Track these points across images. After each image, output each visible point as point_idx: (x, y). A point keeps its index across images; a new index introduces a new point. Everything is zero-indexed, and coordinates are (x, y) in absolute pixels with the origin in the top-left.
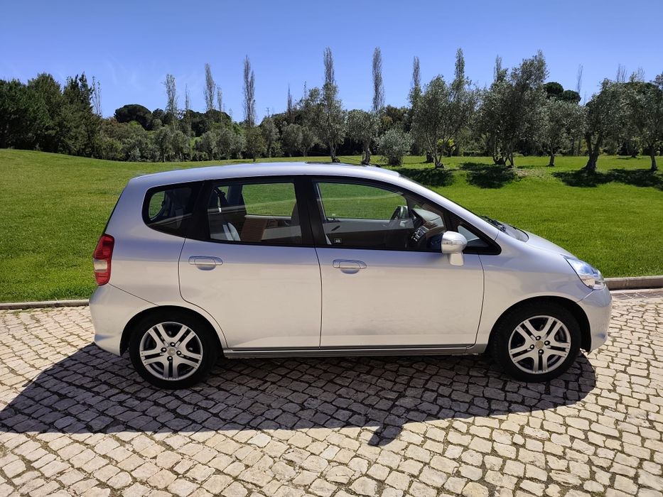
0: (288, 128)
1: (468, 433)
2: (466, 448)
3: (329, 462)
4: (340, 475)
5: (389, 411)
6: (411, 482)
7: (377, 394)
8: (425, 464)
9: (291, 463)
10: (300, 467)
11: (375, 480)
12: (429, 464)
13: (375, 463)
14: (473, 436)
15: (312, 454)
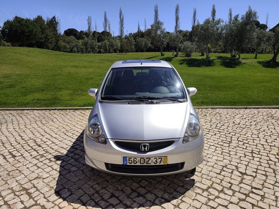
0: (139, 39)
2: (260, 159)
3: (216, 160)
4: (222, 164)
5: (228, 147)
6: (246, 167)
7: (222, 142)
10: (207, 161)
11: (234, 166)
12: (250, 162)
13: (232, 161)
14: (262, 155)
15: (209, 158)
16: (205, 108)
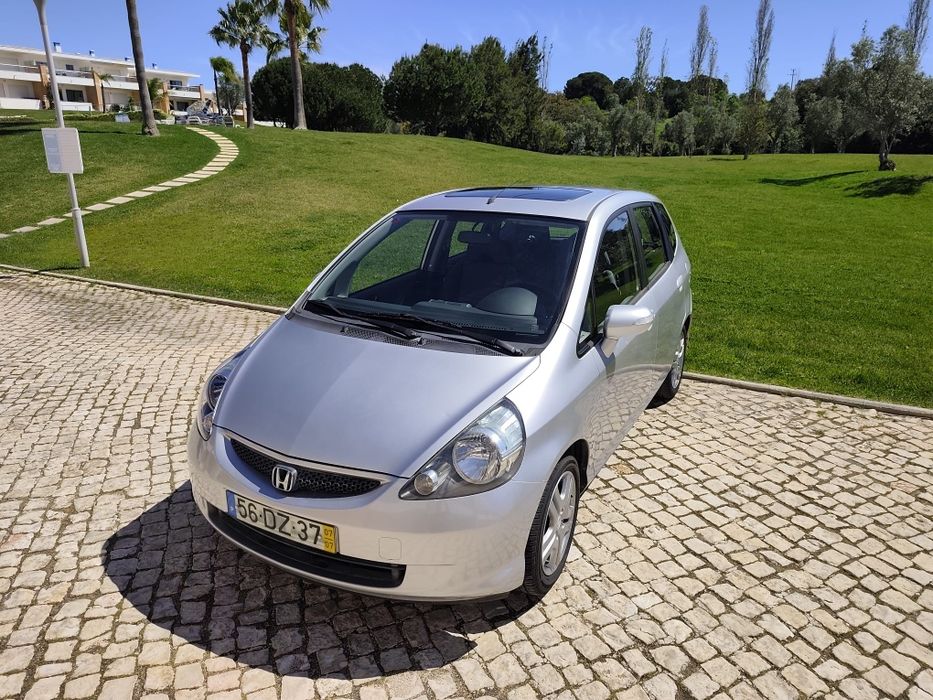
1: (874, 655)
2: (856, 674)
3: (640, 610)
4: (645, 631)
5: (762, 580)
6: (738, 681)
7: (756, 552)
8: (775, 667)
9: (592, 592)
10: (600, 602)
11: (690, 657)
12: (780, 669)
13: (702, 637)
14: (881, 662)
15: (623, 593)
16: (851, 406)
